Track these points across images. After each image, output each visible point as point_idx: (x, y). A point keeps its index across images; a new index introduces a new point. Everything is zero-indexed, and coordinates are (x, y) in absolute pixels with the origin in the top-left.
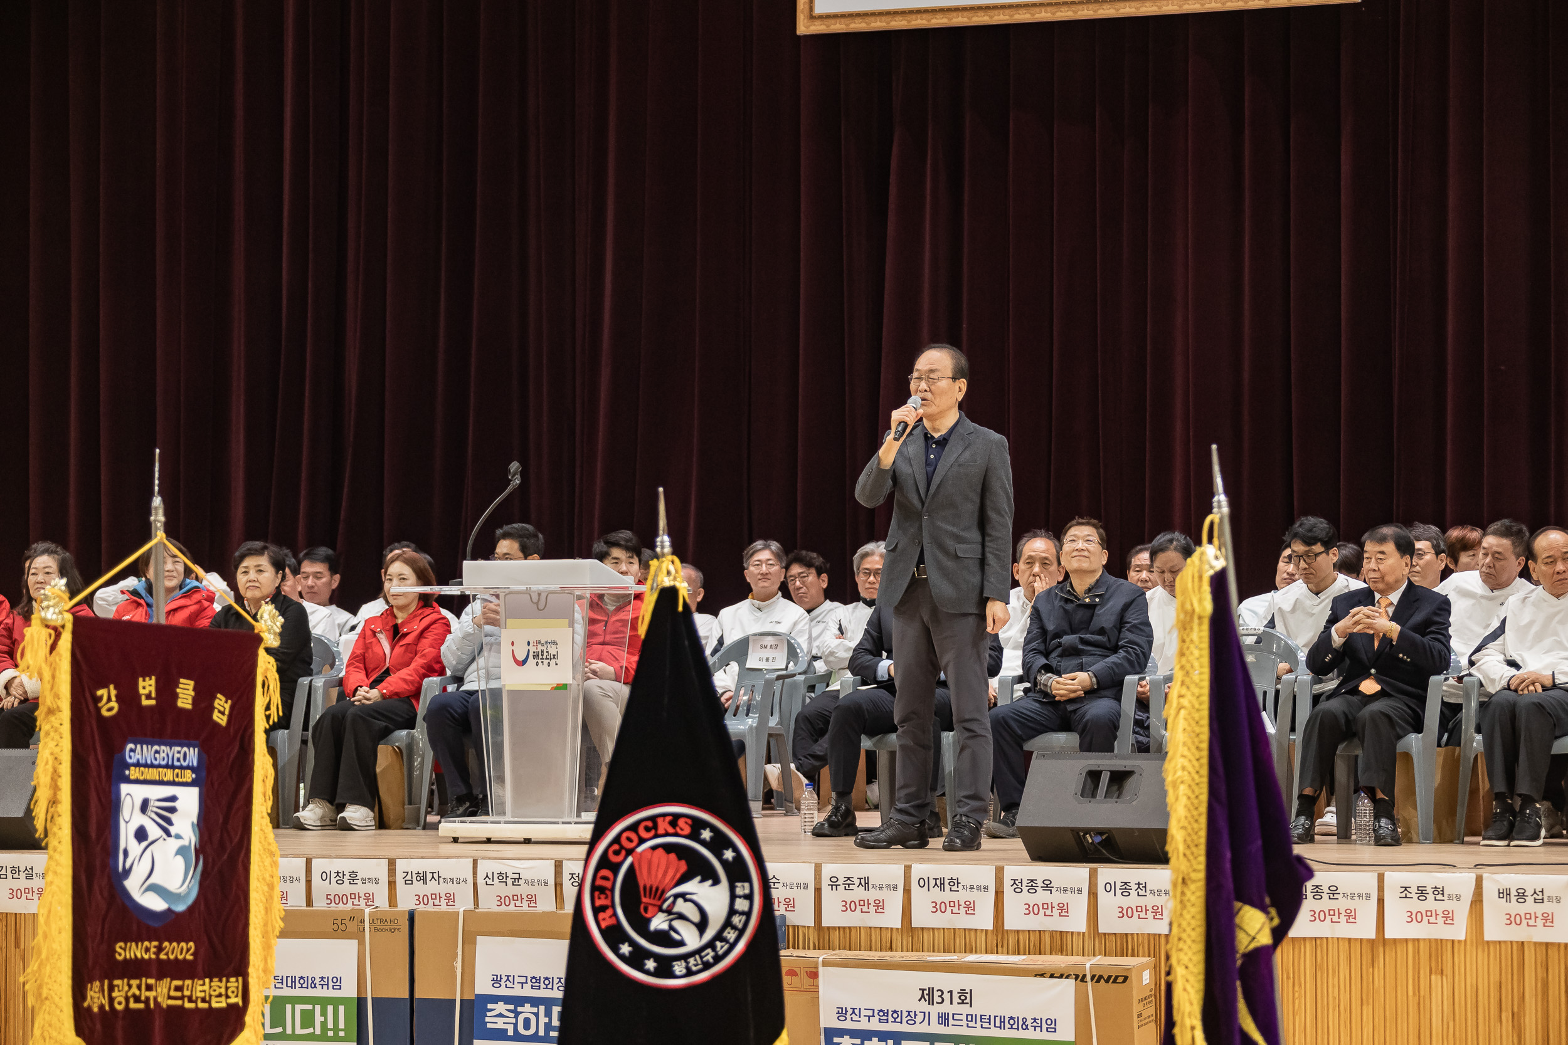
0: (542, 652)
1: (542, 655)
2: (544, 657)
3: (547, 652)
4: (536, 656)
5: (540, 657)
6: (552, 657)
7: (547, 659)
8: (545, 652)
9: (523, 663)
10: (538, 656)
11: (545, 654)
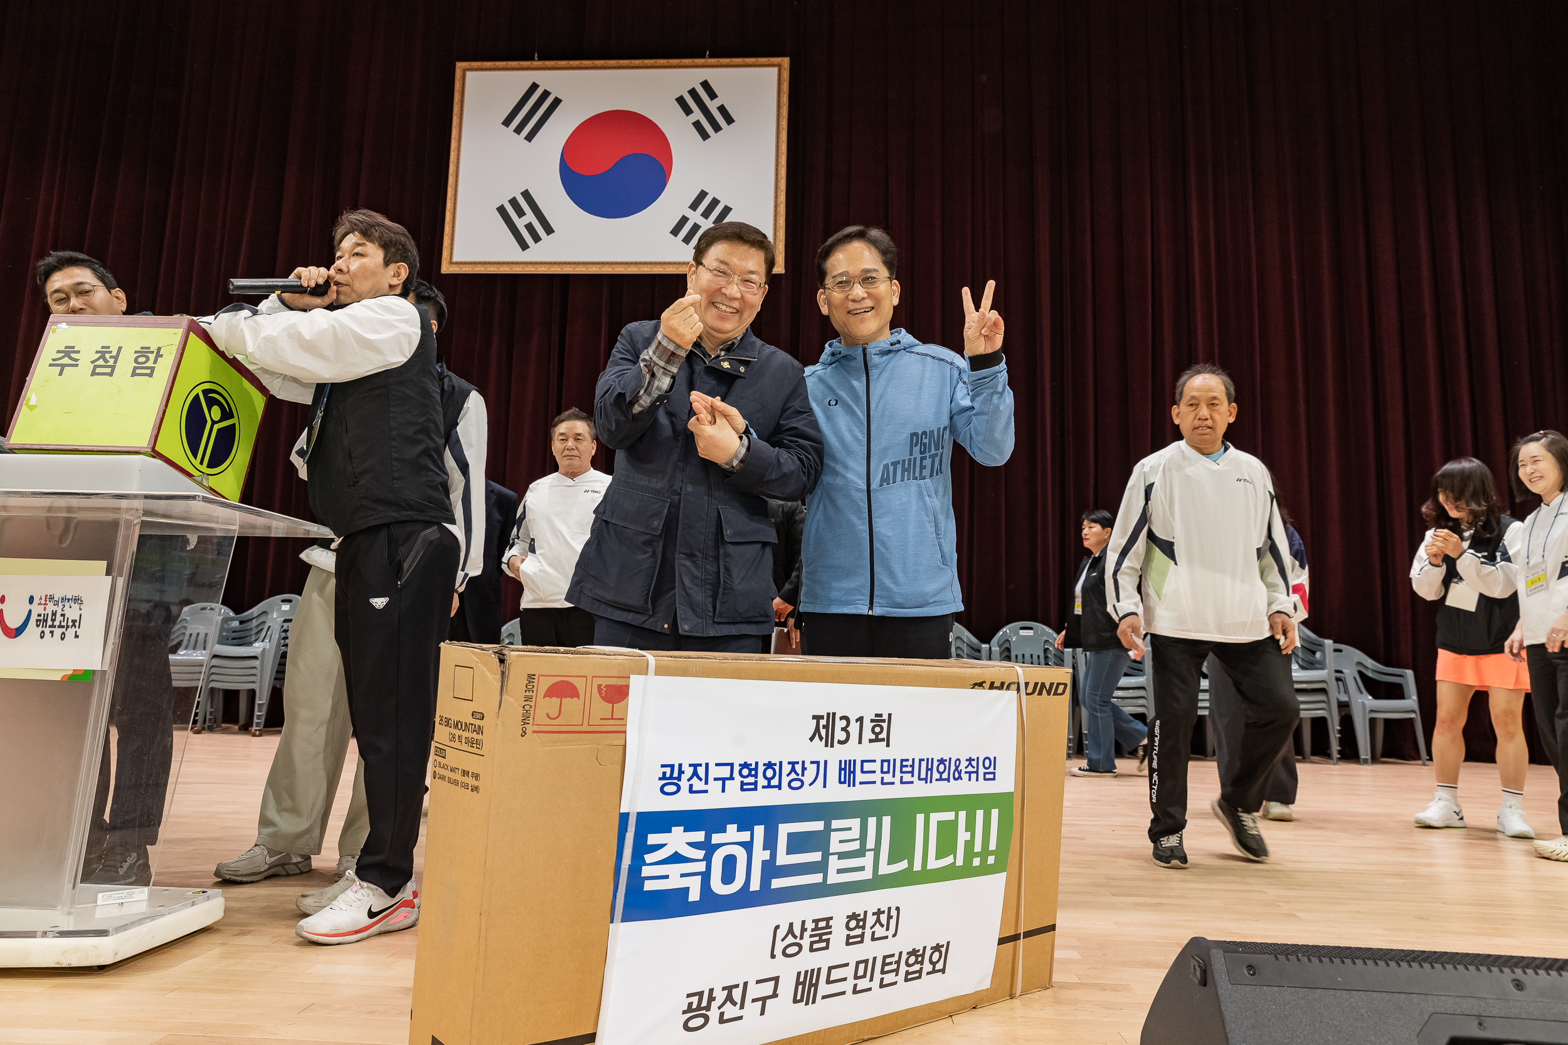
0: (54, 614)
1: (53, 620)
2: (57, 623)
3: (63, 615)
4: (42, 621)
5: (50, 623)
6: (70, 624)
7: (60, 626)
8: (58, 615)
9: (18, 632)
10: (46, 621)
11: (59, 618)
